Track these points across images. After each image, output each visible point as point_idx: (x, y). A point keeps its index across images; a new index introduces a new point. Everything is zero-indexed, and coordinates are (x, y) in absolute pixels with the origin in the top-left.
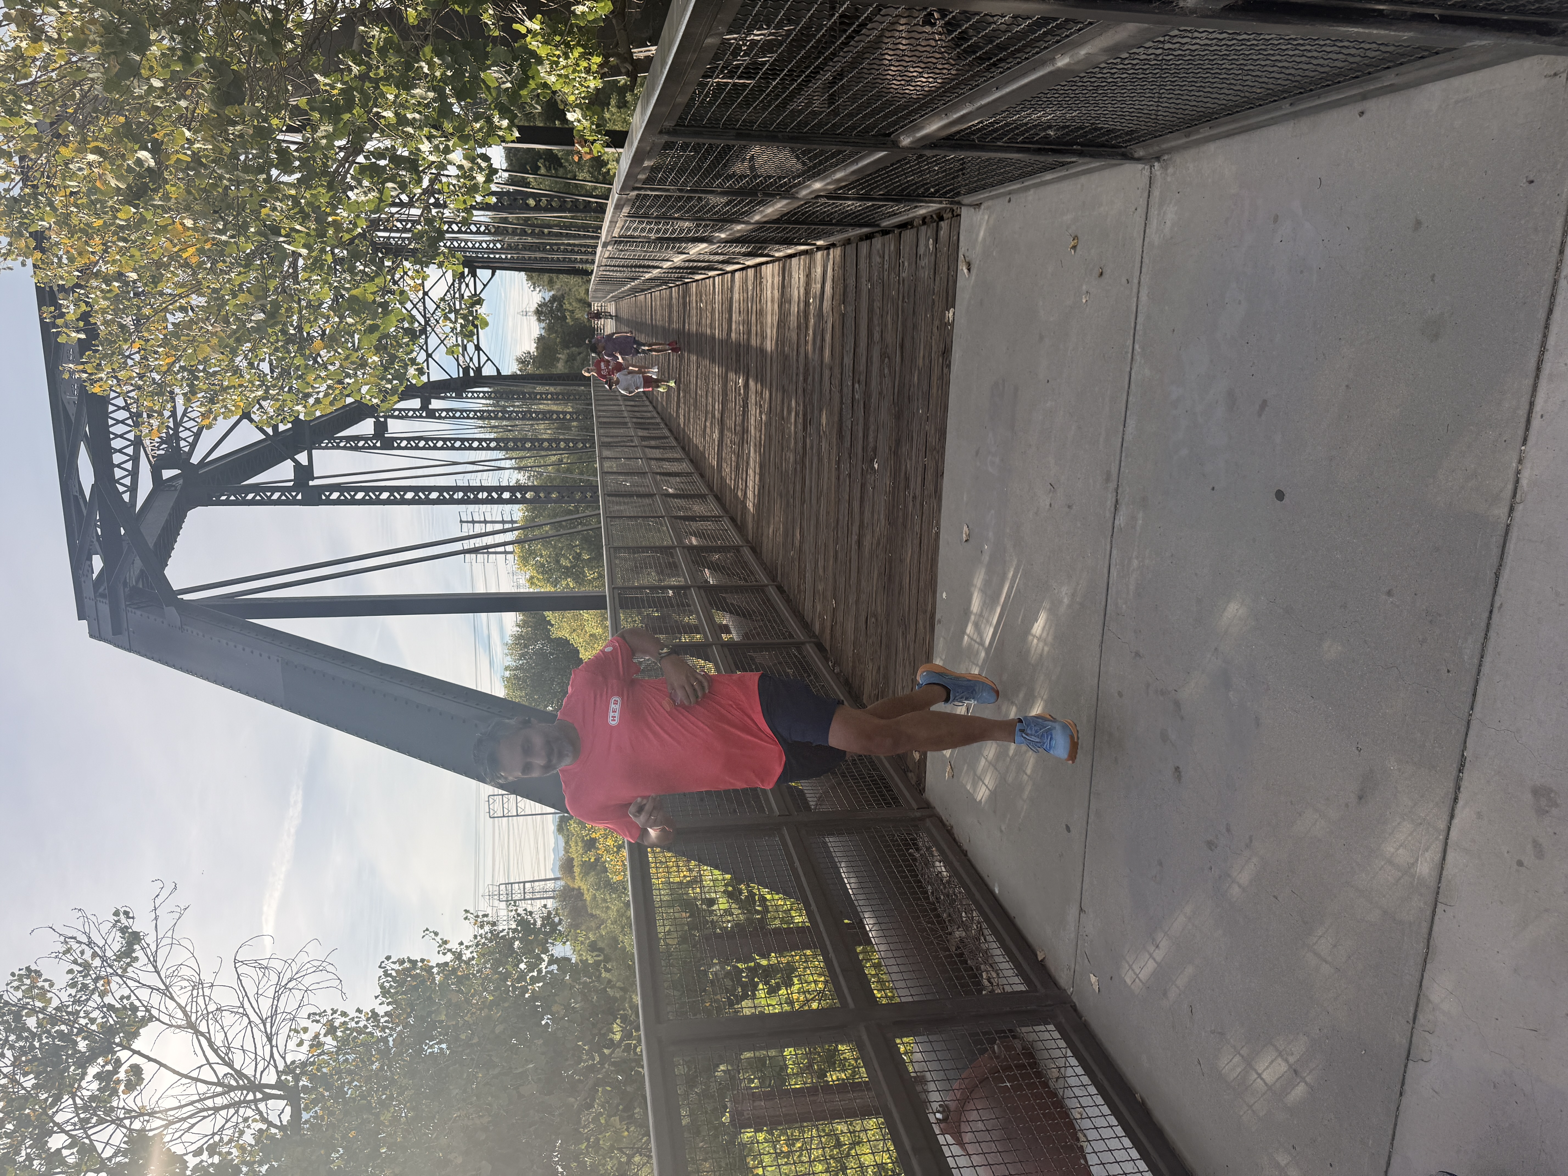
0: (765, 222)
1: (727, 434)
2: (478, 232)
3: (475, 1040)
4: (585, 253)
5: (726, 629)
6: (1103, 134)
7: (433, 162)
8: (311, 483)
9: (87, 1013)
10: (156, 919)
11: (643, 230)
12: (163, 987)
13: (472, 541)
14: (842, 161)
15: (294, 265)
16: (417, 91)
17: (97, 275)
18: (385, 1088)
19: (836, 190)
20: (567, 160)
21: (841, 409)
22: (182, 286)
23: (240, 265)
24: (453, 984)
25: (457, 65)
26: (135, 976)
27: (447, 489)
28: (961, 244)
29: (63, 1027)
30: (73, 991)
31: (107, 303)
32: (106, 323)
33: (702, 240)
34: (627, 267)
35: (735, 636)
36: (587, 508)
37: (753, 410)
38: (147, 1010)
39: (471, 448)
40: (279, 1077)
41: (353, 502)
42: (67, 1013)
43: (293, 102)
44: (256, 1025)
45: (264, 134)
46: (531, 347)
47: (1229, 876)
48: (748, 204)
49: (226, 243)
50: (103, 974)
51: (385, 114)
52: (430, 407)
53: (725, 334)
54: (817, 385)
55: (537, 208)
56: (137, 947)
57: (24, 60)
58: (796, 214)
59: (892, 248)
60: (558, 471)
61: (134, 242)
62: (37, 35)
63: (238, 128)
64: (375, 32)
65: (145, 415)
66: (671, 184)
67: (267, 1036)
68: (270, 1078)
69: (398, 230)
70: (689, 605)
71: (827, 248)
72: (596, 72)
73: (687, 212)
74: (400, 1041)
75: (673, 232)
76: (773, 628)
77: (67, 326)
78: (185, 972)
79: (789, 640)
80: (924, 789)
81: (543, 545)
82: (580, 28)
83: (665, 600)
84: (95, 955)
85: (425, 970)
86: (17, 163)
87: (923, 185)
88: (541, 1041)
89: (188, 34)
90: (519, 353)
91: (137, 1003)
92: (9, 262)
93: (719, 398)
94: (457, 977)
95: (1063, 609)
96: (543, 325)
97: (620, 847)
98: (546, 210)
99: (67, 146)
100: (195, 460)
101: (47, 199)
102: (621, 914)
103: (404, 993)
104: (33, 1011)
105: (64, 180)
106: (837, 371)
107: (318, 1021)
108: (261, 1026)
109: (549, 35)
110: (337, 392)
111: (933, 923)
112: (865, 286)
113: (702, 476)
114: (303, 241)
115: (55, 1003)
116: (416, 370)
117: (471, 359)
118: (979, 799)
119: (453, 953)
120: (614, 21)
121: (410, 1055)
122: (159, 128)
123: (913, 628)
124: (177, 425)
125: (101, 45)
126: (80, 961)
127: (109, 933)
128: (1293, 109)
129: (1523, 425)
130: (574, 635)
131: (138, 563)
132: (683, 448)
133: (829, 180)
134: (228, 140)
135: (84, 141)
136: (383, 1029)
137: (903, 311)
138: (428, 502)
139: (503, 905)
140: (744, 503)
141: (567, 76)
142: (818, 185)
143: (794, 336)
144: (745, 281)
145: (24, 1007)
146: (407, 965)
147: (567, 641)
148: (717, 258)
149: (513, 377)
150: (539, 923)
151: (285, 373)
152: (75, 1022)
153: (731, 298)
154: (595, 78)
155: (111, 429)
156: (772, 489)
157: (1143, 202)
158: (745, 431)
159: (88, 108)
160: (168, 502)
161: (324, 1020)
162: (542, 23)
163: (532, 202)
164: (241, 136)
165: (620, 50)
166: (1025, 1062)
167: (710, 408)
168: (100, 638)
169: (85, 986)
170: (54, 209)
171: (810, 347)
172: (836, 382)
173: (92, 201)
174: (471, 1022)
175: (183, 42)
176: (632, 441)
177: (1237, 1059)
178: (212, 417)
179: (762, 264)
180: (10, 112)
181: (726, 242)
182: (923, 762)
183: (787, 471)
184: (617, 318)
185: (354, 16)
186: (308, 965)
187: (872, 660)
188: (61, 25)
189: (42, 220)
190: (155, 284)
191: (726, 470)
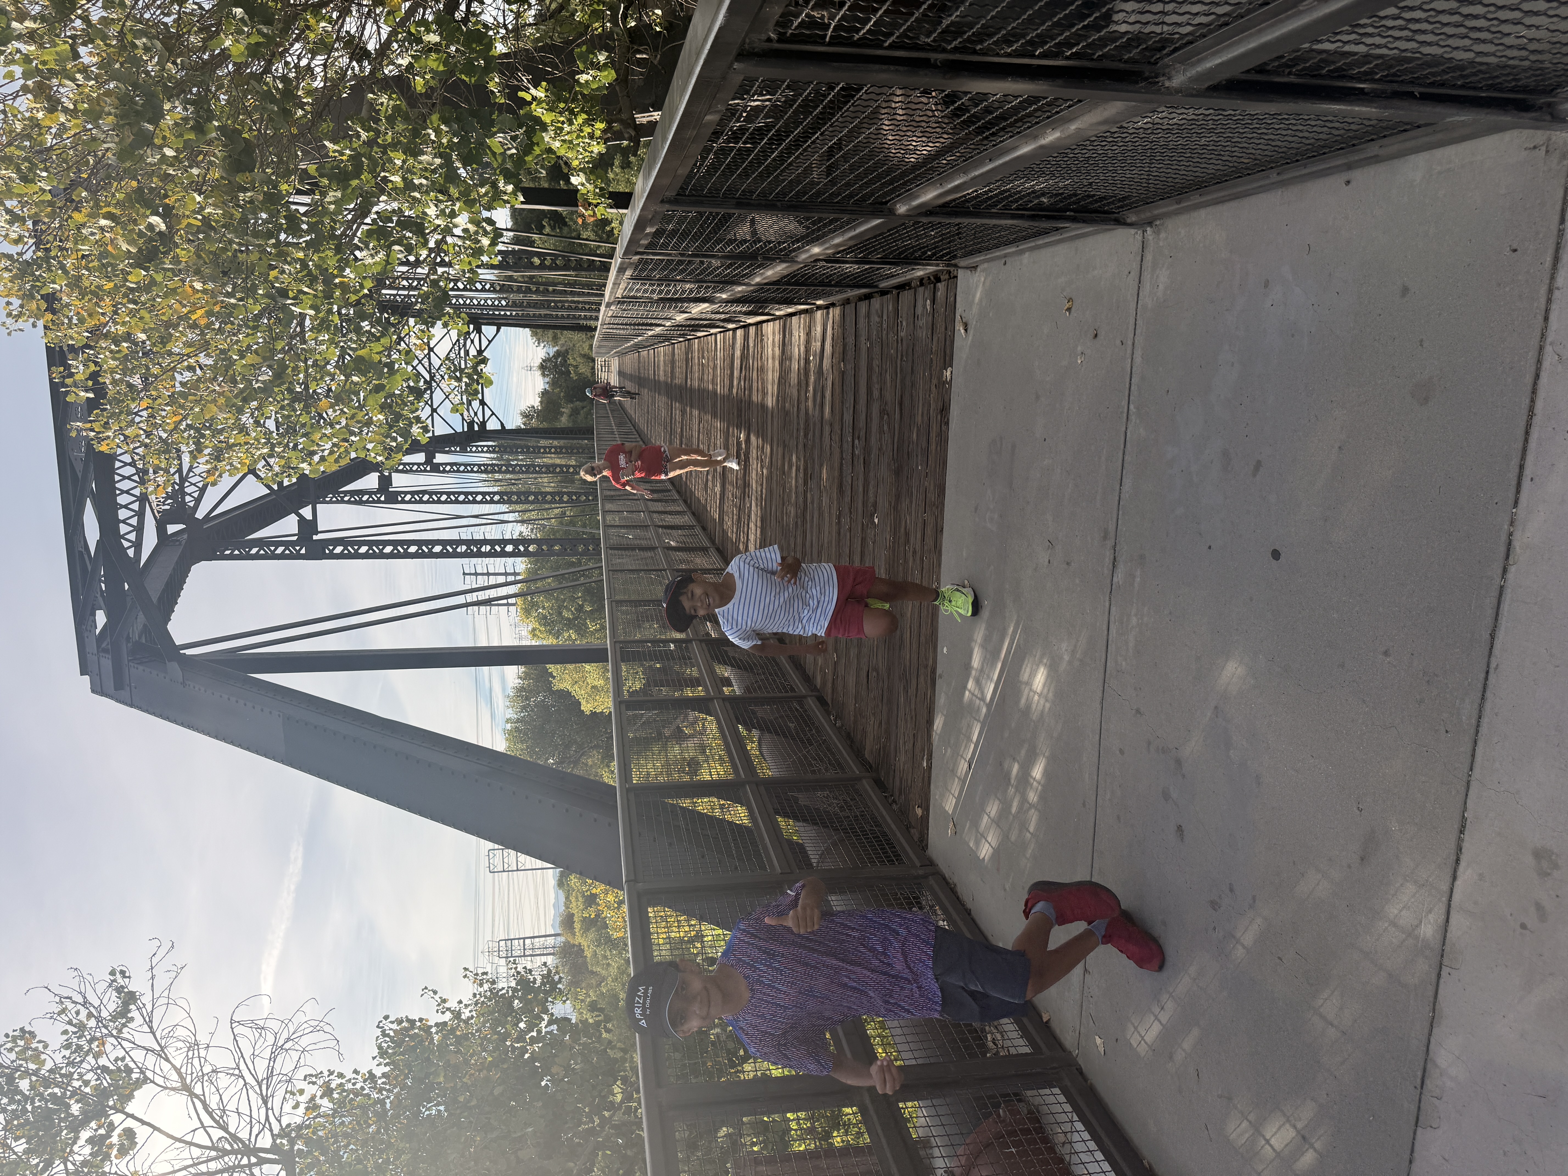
0: (766, 284)
1: (729, 487)
2: (483, 290)
3: (474, 1103)
4: (589, 310)
5: (727, 682)
6: (1096, 201)
7: (439, 226)
8: (315, 537)
9: (81, 1075)
10: (153, 978)
11: (646, 291)
12: (158, 1049)
13: (475, 594)
14: (841, 228)
15: (301, 324)
16: (423, 158)
17: (106, 336)
18: (381, 1152)
19: (834, 254)
20: (571, 219)
21: (841, 464)
22: (191, 345)
23: (248, 327)
24: (452, 1045)
25: (463, 131)
26: (130, 1037)
27: (450, 542)
28: (958, 305)
29: (56, 1090)
30: (67, 1053)
31: (117, 363)
32: (114, 382)
33: (703, 300)
34: (630, 325)
35: (737, 689)
36: (589, 561)
37: (754, 465)
38: (142, 1072)
39: (474, 502)
40: (274, 1141)
41: (357, 556)
42: (61, 1075)
43: (302, 166)
44: (252, 1087)
45: (273, 200)
46: (535, 401)
47: (1234, 937)
48: (748, 267)
49: (234, 306)
50: (98, 1034)
51: (392, 178)
52: (435, 461)
53: (726, 390)
54: (817, 441)
55: (542, 267)
56: (132, 1007)
57: (40, 129)
58: (795, 276)
59: (891, 308)
60: (561, 523)
61: (144, 304)
62: (53, 105)
63: (249, 194)
64: (384, 99)
65: (151, 471)
66: (673, 249)
67: (263, 1099)
68: (265, 1141)
69: (404, 288)
70: (690, 658)
71: (827, 307)
72: (600, 138)
73: (689, 274)
74: (397, 1104)
75: (675, 293)
76: (774, 681)
77: (76, 386)
78: (180, 1032)
79: (790, 694)
80: (927, 845)
81: (545, 597)
82: (584, 96)
83: (666, 654)
84: (90, 1015)
85: (423, 1030)
86: (31, 227)
87: (920, 249)
88: (540, 1104)
89: (201, 104)
90: (524, 405)
91: (132, 1065)
92: (20, 324)
94: (456, 1036)
95: (1063, 666)
96: (547, 380)
97: (621, 903)
98: (550, 268)
99: (80, 212)
100: (200, 514)
101: (59, 262)
102: (622, 972)
103: (402, 1054)
104: (27, 1073)
105: (76, 243)
106: (837, 428)
107: (314, 1083)
108: (257, 1088)
109: (554, 102)
110: (342, 449)
112: (864, 345)
113: (704, 529)
114: (310, 303)
115: (49, 1065)
116: (421, 428)
117: (476, 414)
118: (981, 857)
119: (452, 1012)
120: (617, 88)
121: (407, 1118)
122: (170, 193)
123: (914, 682)
124: (183, 480)
125: (116, 116)
126: (75, 1021)
127: (105, 992)
128: (1280, 178)
129: (1513, 490)
130: (576, 687)
131: (141, 618)
132: (685, 502)
133: (827, 245)
134: (239, 206)
135: (97, 205)
136: (380, 1091)
137: (901, 370)
138: (432, 555)
139: (503, 962)
141: (571, 142)
142: (816, 250)
143: (795, 393)
144: (746, 339)
145: (17, 1069)
146: (405, 1024)
147: (568, 693)
148: (718, 316)
149: (517, 432)
150: (539, 981)
151: (291, 431)
152: (68, 1084)
153: (733, 355)
154: (598, 143)
155: (117, 485)
157: (1136, 266)
158: (746, 487)
159: (102, 174)
160: (172, 556)
161: (320, 1082)
162: (547, 91)
163: (537, 261)
164: (251, 202)
165: (624, 116)
166: (1031, 1126)
168: (102, 693)
169: (79, 1048)
170: (66, 272)
171: (810, 403)
172: (836, 438)
173: (103, 264)
174: (469, 1082)
175: (196, 112)
177: (1245, 1124)
178: (217, 474)
179: (764, 322)
180: (25, 179)
181: (727, 302)
182: (925, 819)
183: (788, 525)
184: (621, 373)
185: (362, 85)
186: (305, 1025)
187: (874, 714)
188: (77, 97)
189: (54, 282)
190: (164, 344)
191: (728, 523)
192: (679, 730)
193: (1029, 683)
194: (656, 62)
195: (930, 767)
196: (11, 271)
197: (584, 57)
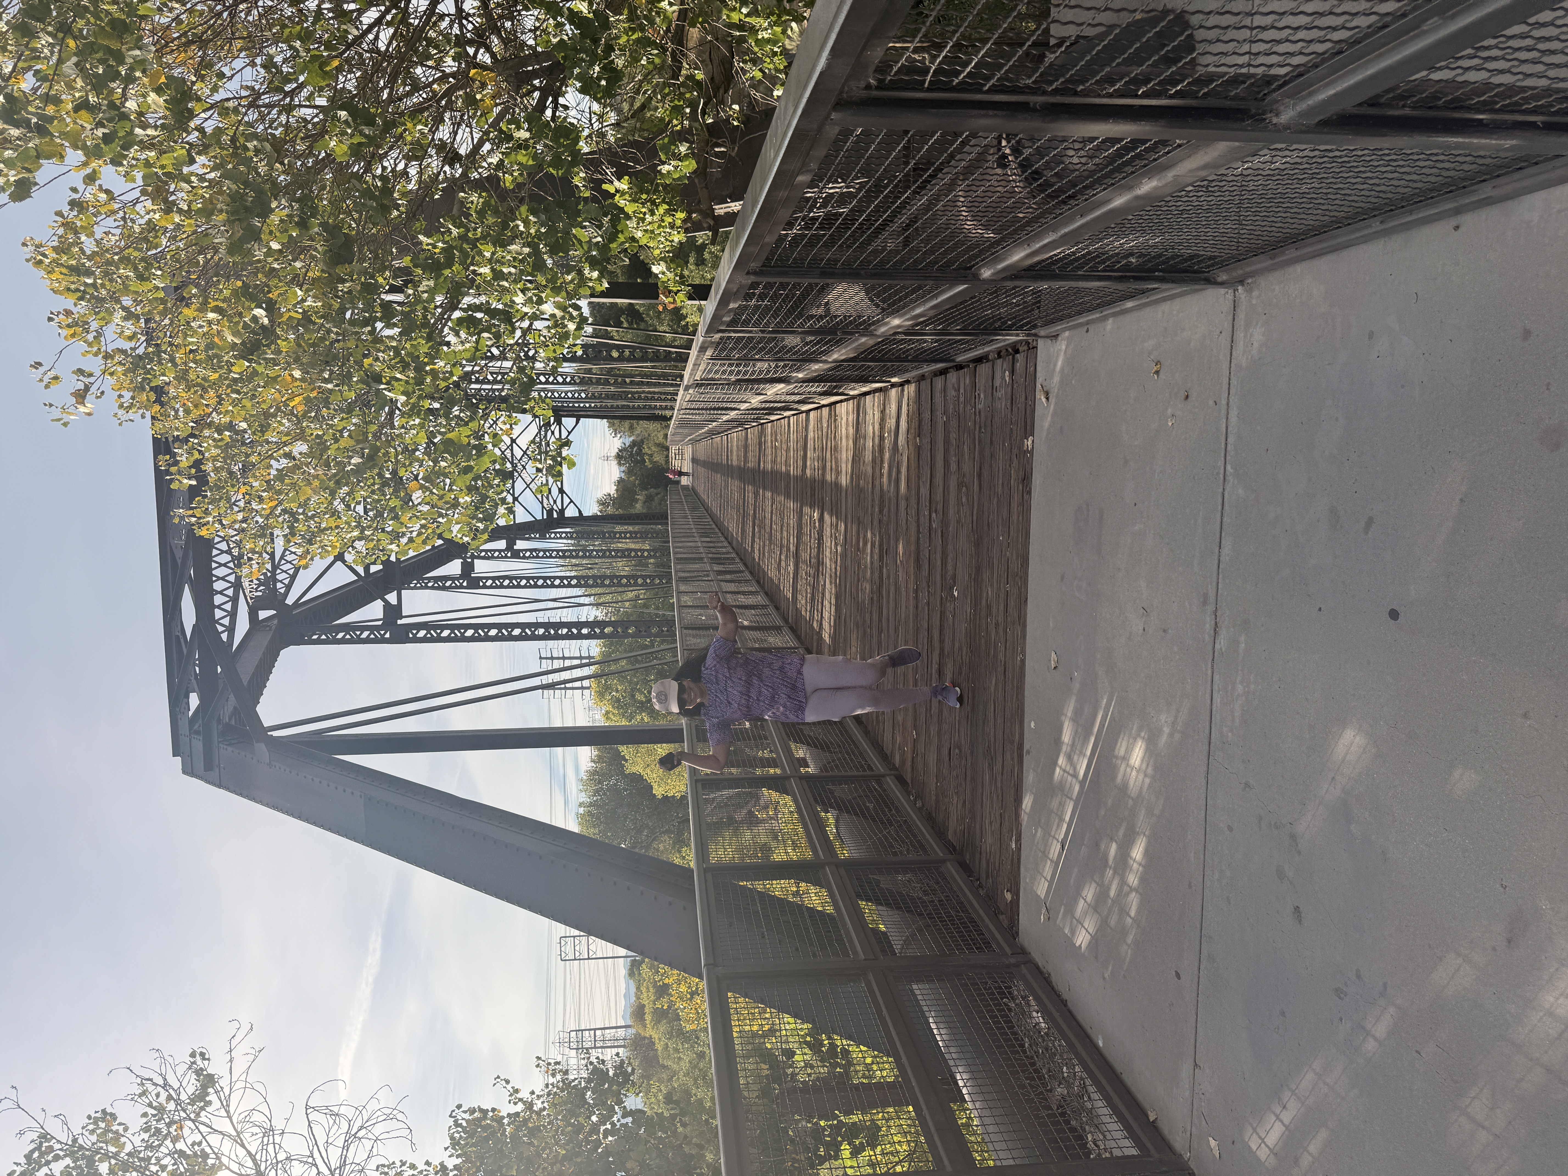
0: (843, 361)
1: (802, 566)
2: (564, 383)
4: (665, 400)
5: (804, 763)
6: (1186, 260)
7: (526, 314)
8: (399, 622)
9: (158, 1160)
10: (231, 1061)
11: (724, 372)
12: (234, 1134)
13: (550, 676)
14: (922, 297)
15: (394, 410)
16: (513, 247)
17: (210, 425)
19: (914, 326)
20: (648, 315)
21: (918, 538)
22: (288, 434)
23: (343, 411)
24: (525, 1136)
25: (550, 222)
26: (207, 1121)
27: (529, 625)
28: (1038, 375)
30: (146, 1136)
31: (219, 451)
32: (216, 470)
33: (779, 380)
34: (706, 409)
35: (813, 769)
36: (662, 642)
37: (828, 542)
38: (218, 1158)
39: (553, 586)
41: (439, 640)
42: (139, 1158)
43: (396, 263)
45: (370, 291)
46: (611, 489)
47: (1364, 1028)
48: (826, 343)
49: (331, 391)
50: (176, 1118)
51: (481, 271)
52: (515, 547)
53: (800, 470)
54: (893, 516)
55: (621, 359)
56: (210, 1090)
57: (157, 231)
58: (872, 352)
59: (967, 382)
60: (635, 606)
61: (246, 393)
62: (169, 207)
63: (347, 285)
64: (474, 198)
65: (246, 556)
66: (754, 326)
69: (489, 382)
70: (766, 738)
71: (902, 385)
72: (680, 227)
73: (767, 353)
75: (753, 373)
76: (852, 760)
77: (180, 474)
78: (257, 1117)
79: (868, 773)
80: (1018, 933)
81: (619, 680)
82: (665, 186)
84: (169, 1098)
85: (496, 1121)
86: (143, 325)
87: (1000, 319)
89: (305, 202)
90: (600, 494)
91: (208, 1150)
92: (131, 415)
93: (793, 532)
94: (528, 1128)
95: (1164, 739)
96: (623, 468)
97: (693, 994)
98: (629, 360)
99: (190, 307)
100: (290, 601)
101: (169, 356)
103: (473, 1145)
104: (106, 1157)
105: (185, 338)
106: (913, 502)
109: (636, 193)
110: (430, 531)
111: (1033, 1079)
112: (941, 419)
113: (777, 608)
114: (402, 389)
115: (128, 1148)
116: (505, 509)
117: (555, 502)
118: (1078, 944)
119: (524, 1103)
120: (696, 181)
122: (274, 289)
123: (1000, 759)
124: (275, 567)
125: (227, 213)
126: (155, 1104)
127: (185, 1075)
128: (1383, 226)
130: (648, 771)
131: (232, 700)
132: (758, 582)
133: (908, 316)
134: (337, 297)
135: (206, 302)
137: (980, 442)
138: (511, 638)
139: (574, 1053)
140: (819, 634)
141: (652, 232)
142: (896, 322)
143: (869, 470)
144: (820, 420)
145: (97, 1152)
146: (477, 1115)
147: (641, 776)
148: (793, 398)
149: (594, 518)
150: (611, 1073)
151: (381, 514)
152: (146, 1168)
153: (806, 436)
154: (679, 232)
155: (214, 572)
156: (848, 619)
157: (1227, 325)
158: (820, 563)
159: (211, 273)
160: (263, 640)
162: (629, 183)
163: (615, 354)
164: (350, 292)
165: (703, 207)
167: (785, 542)
168: (192, 775)
169: (158, 1131)
170: (175, 365)
171: (885, 479)
172: (913, 512)
173: (209, 356)
175: (301, 209)
176: (708, 576)
178: (309, 557)
179: (837, 402)
180: (141, 278)
181: (804, 381)
182: (1016, 902)
183: (863, 601)
184: (694, 460)
185: (455, 185)
186: (379, 1113)
187: (957, 793)
188: (191, 198)
189: (164, 375)
190: (263, 432)
191: (802, 601)
192: (751, 813)
193: (1126, 758)
194: (733, 154)
195: (1019, 848)
196: (124, 365)
197: (666, 148)
